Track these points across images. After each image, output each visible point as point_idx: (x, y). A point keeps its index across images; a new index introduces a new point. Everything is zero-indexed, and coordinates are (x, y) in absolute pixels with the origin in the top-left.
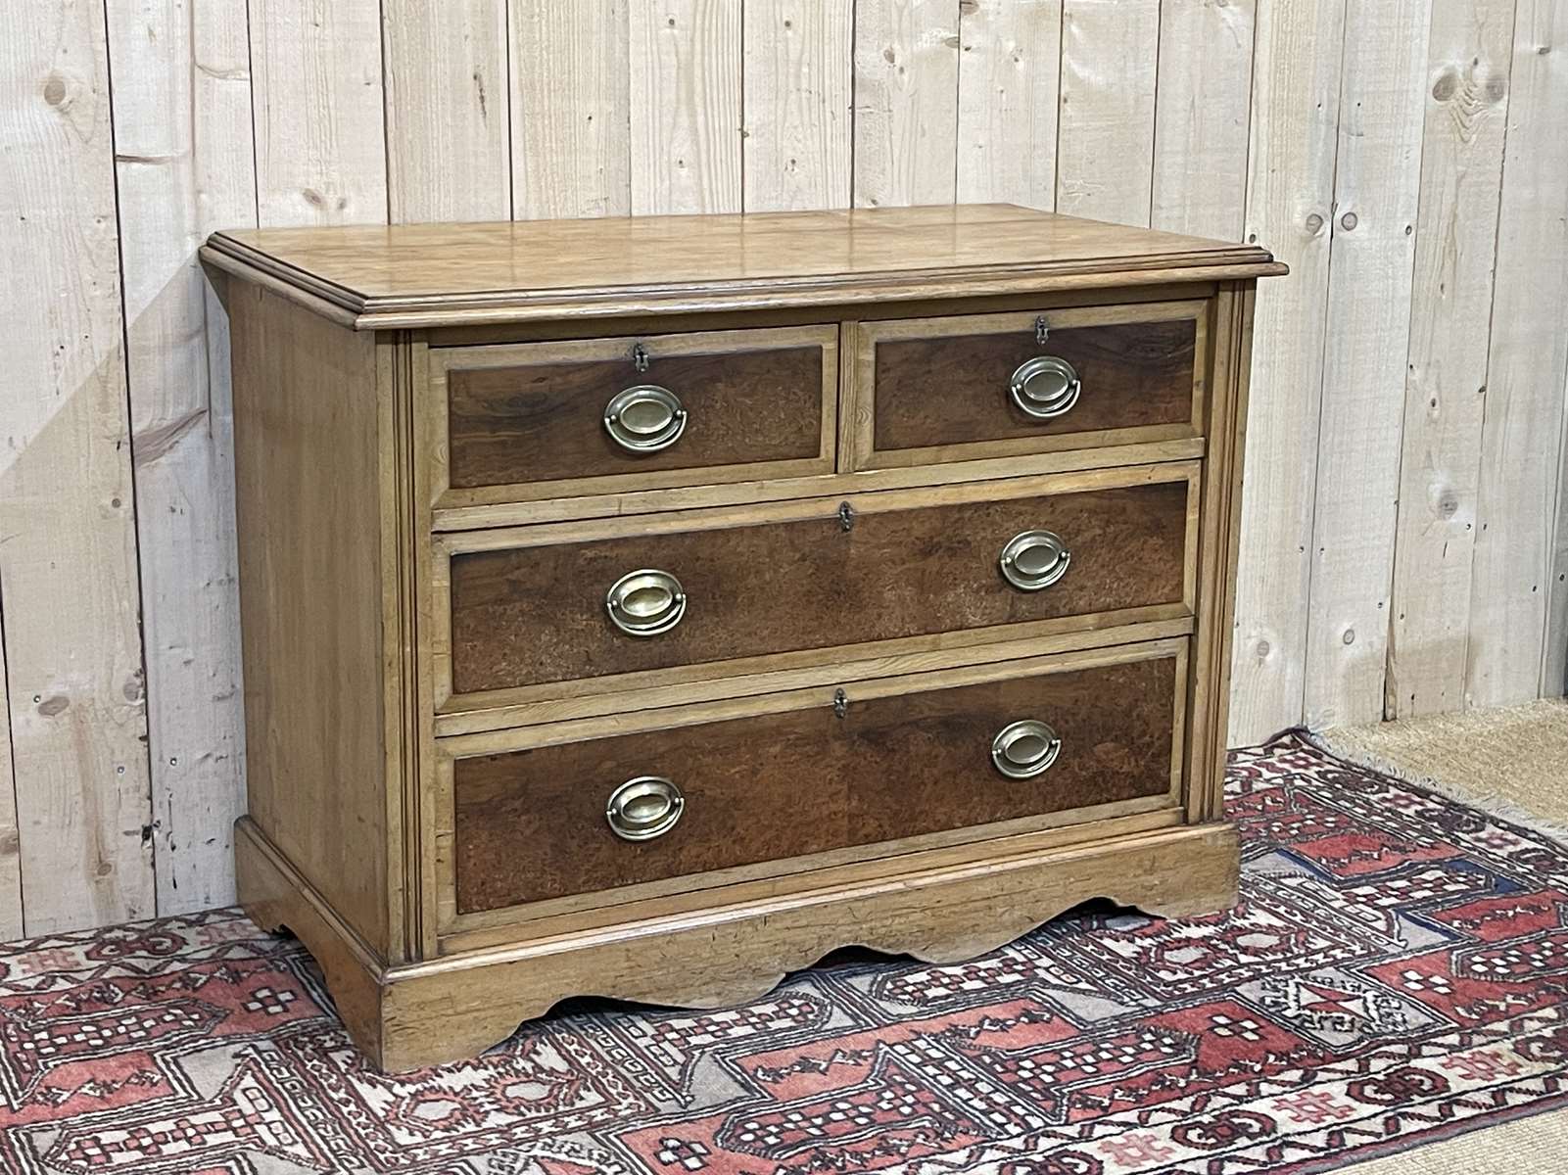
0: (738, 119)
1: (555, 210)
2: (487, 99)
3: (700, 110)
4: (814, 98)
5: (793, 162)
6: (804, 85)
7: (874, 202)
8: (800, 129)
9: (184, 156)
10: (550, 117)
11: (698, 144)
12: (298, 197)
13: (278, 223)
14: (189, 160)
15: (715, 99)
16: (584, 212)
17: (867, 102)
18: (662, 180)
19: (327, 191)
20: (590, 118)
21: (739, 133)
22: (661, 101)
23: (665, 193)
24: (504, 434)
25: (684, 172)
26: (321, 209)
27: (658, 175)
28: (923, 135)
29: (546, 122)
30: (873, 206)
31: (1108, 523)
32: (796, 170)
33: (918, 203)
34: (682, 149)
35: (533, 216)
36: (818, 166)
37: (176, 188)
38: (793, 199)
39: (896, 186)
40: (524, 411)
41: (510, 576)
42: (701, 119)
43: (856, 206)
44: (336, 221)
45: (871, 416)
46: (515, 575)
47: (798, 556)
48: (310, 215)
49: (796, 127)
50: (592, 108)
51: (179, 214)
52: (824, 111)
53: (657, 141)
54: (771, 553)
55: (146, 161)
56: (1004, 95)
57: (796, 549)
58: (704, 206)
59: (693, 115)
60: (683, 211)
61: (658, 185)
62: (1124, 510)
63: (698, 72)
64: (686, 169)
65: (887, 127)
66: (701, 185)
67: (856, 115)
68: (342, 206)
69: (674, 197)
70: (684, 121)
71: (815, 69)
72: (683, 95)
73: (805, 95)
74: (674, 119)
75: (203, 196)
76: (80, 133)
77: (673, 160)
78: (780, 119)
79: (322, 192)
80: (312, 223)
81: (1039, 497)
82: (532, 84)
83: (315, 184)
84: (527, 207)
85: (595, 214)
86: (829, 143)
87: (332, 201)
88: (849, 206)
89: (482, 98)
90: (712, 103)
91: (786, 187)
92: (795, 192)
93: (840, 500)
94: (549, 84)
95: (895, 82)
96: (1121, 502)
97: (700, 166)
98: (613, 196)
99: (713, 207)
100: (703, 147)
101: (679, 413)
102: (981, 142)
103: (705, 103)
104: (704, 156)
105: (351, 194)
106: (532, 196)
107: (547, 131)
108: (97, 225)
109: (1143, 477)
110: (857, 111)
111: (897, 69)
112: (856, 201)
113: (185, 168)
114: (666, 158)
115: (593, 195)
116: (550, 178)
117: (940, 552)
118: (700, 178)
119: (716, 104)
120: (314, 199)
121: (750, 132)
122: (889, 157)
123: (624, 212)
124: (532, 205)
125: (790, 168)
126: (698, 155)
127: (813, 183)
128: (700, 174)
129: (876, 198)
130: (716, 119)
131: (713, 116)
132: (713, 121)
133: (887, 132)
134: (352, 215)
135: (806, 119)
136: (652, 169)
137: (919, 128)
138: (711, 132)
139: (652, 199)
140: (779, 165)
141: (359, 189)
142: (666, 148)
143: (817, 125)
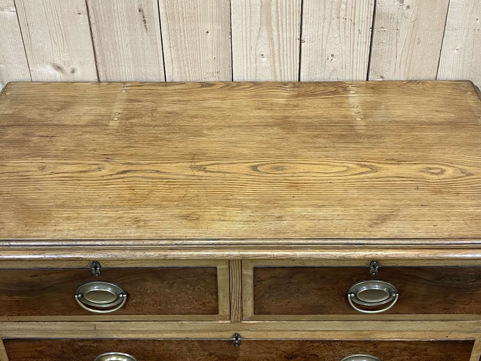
0: (298, 34)
1: (189, 77)
2: (147, 21)
3: (274, 28)
4: (348, 22)
5: (332, 55)
6: (342, 15)
7: (382, 77)
8: (338, 39)
10: (184, 31)
11: (273, 47)
12: (49, 67)
13: (40, 79)
15: (284, 23)
16: (205, 79)
17: (383, 25)
18: (251, 64)
19: (65, 64)
20: (207, 32)
21: (298, 41)
22: (251, 23)
23: (254, 70)
24: (17, 297)
25: (264, 59)
26: (63, 72)
27: (249, 60)
28: (419, 43)
29: (182, 34)
30: (381, 80)
31: (414, 355)
32: (334, 59)
33: (410, 79)
34: (264, 49)
35: (178, 80)
36: (348, 58)
38: (330, 75)
39: (397, 69)
41: (36, 349)
42: (275, 33)
43: (369, 79)
44: (71, 78)
45: (252, 299)
46: (40, 349)
47: (206, 353)
48: (58, 76)
49: (336, 38)
50: (208, 27)
52: (354, 30)
53: (248, 44)
54: (190, 350)
56: (478, 22)
57: (204, 350)
58: (276, 76)
59: (270, 31)
60: (263, 80)
61: (249, 65)
62: (426, 350)
63: (273, 8)
65: (394, 38)
66: (275, 66)
67: (375, 32)
68: (73, 71)
69: (258, 73)
70: (264, 34)
71: (349, 7)
72: (264, 21)
73: (342, 20)
74: (259, 33)
77: (258, 53)
78: (325, 33)
79: (61, 64)
80: (59, 79)
81: (366, 341)
82: (173, 14)
83: (58, 61)
84: (173, 75)
85: (212, 80)
86: (356, 46)
87: (68, 70)
88: (365, 79)
89: (145, 22)
90: (282, 25)
91: (327, 69)
92: (333, 71)
93: (234, 332)
94: (182, 14)
95: (403, 14)
96: (424, 347)
97: (274, 57)
98: (222, 71)
99: (281, 77)
100: (276, 48)
101: (121, 296)
102: (458, 48)
103: (278, 25)
104: (276, 53)
105: (76, 66)
106: (176, 70)
107: (183, 39)
109: (442, 337)
110: (375, 30)
111: (405, 7)
112: (370, 76)
114: (253, 53)
115: (210, 71)
116: (185, 62)
117: (298, 358)
118: (274, 63)
119: (284, 26)
120: (58, 68)
121: (305, 40)
122: (395, 54)
123: (229, 79)
124: (176, 75)
125: (330, 58)
126: (273, 51)
127: (344, 66)
128: (274, 61)
129: (384, 76)
130: (285, 33)
131: (283, 32)
132: (283, 35)
133: (394, 41)
134: (78, 76)
135: (342, 33)
136: (245, 58)
137: (417, 40)
138: (281, 40)
139: (246, 72)
140: (324, 57)
141: (81, 64)
142: (254, 48)
143: (349, 36)
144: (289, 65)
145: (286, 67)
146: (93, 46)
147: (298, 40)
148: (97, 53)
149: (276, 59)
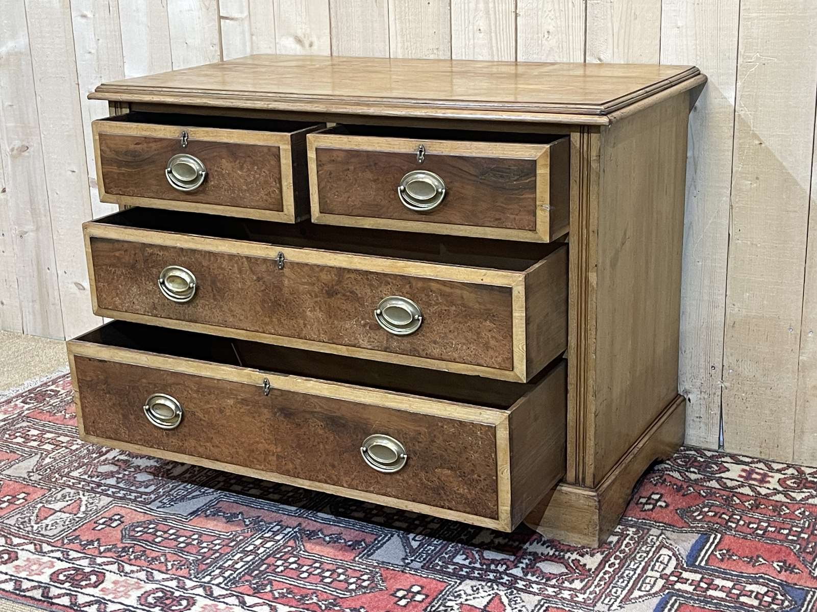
0: (514, 6)
1: (411, 53)
5: (548, 32)
7: (600, 59)
8: (553, 12)
9: (246, 17)
10: (408, 2)
11: (490, 20)
12: (291, 40)
13: (283, 52)
14: (248, 19)
16: (426, 56)
18: (469, 40)
19: (305, 37)
20: (429, 3)
23: (472, 47)
25: (481, 35)
26: (302, 46)
27: (467, 36)
28: (636, 19)
29: (406, 5)
30: (599, 62)
32: (550, 37)
34: (482, 24)
35: (401, 57)
36: (564, 35)
37: (243, 32)
38: (547, 56)
39: (616, 50)
40: (130, 159)
42: (491, 5)
43: (587, 62)
44: (309, 53)
48: (297, 50)
49: (550, 11)
51: (244, 45)
52: (568, 2)
53: (466, 18)
55: (232, 19)
58: (493, 55)
59: (487, 3)
60: (481, 58)
61: (467, 42)
64: (482, 34)
65: (609, 12)
66: (492, 44)
67: (588, 5)
68: (311, 45)
69: (476, 50)
70: (482, 6)
74: (476, 5)
75: (254, 37)
76: (205, 5)
77: (475, 27)
78: (540, 6)
79: (302, 37)
80: (298, 53)
83: (300, 33)
84: (397, 51)
85: (432, 57)
86: (570, 21)
87: (307, 44)
88: (582, 61)
91: (543, 47)
92: (549, 51)
97: (491, 33)
98: (441, 48)
99: (498, 57)
100: (493, 22)
102: (680, 24)
104: (493, 27)
105: (314, 39)
106: (400, 45)
107: (407, 10)
108: (212, 48)
112: (587, 58)
113: (246, 23)
114: (471, 27)
115: (431, 47)
116: (408, 36)
118: (491, 40)
120: (299, 41)
121: (521, 13)
122: (611, 32)
123: (448, 57)
124: (399, 51)
125: (546, 36)
126: (490, 26)
127: (561, 45)
128: (491, 37)
129: (602, 57)
130: (501, 5)
131: (498, 4)
132: (498, 7)
133: (609, 16)
134: (315, 50)
135: (556, 6)
136: (463, 32)
137: (633, 14)
138: (497, 13)
139: (464, 50)
140: (540, 35)
141: (319, 38)
142: (471, 21)
143: (563, 10)
144: (505, 42)
145: (502, 45)
146: (330, 17)
147: (513, 13)
148: (333, 25)
149: (493, 34)
